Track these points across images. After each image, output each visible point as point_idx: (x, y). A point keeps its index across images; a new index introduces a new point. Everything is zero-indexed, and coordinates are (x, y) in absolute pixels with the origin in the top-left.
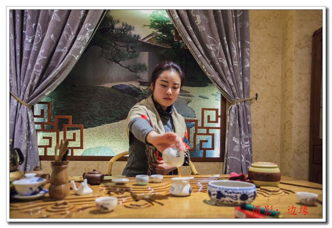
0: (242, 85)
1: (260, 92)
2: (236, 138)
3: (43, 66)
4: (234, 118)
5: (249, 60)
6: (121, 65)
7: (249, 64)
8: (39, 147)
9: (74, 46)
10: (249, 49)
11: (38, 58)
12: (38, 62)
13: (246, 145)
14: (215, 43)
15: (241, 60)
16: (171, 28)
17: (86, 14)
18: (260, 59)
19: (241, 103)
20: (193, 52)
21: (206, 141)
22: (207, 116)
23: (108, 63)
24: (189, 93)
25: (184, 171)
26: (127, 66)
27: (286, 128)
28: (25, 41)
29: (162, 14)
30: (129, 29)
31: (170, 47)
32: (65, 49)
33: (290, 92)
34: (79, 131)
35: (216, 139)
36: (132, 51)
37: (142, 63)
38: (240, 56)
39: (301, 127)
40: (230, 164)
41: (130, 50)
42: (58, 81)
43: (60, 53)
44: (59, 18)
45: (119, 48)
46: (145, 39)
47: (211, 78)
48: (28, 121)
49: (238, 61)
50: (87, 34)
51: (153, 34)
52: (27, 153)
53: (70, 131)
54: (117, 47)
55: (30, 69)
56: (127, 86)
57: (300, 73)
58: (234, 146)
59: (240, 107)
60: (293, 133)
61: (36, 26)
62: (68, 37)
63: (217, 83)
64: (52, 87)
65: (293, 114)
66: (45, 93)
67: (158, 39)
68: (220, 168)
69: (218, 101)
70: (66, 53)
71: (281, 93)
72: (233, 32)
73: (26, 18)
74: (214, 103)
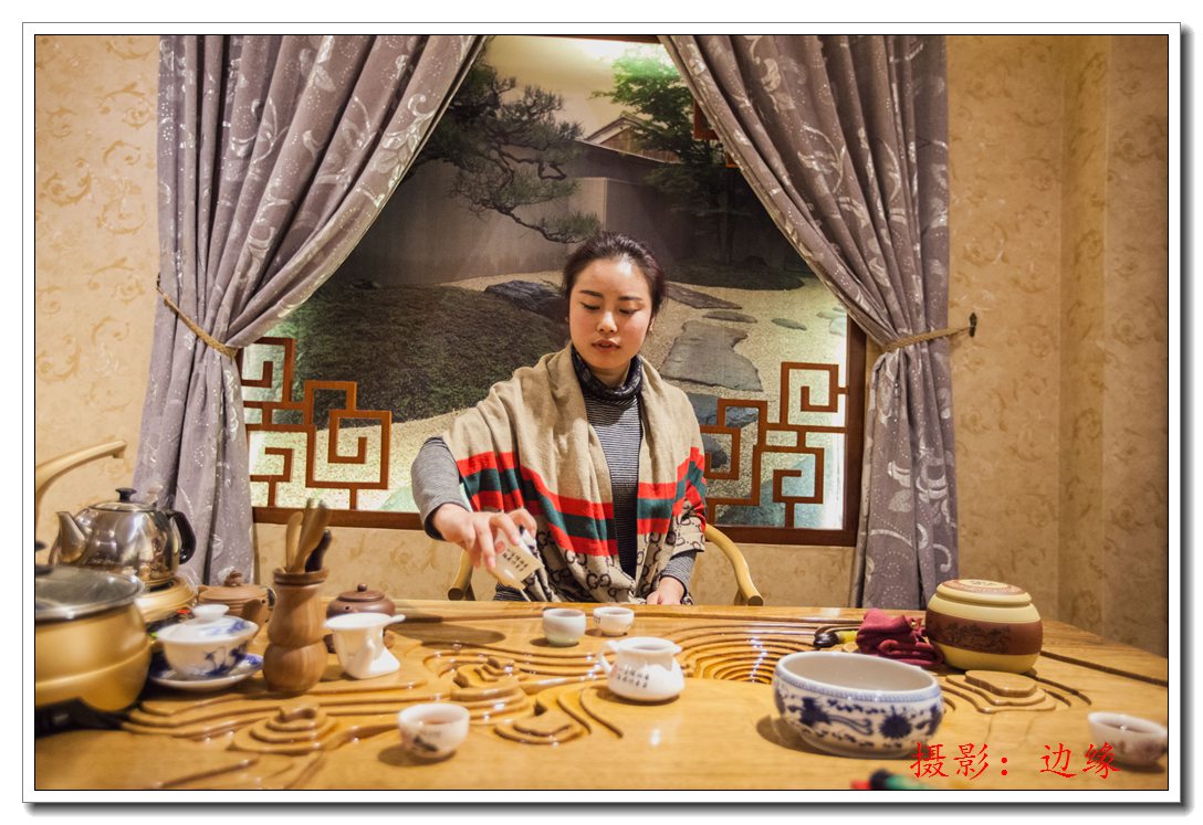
0: (921, 288)
1: (986, 309)
2: (900, 465)
3: (276, 227)
4: (894, 397)
5: (947, 204)
6: (518, 221)
7: (946, 217)
8: (254, 478)
9: (372, 166)
10: (944, 168)
11: (261, 204)
12: (264, 216)
13: (934, 489)
14: (828, 150)
15: (917, 201)
16: (682, 99)
17: (412, 67)
18: (985, 199)
19: (916, 347)
20: (753, 178)
21: (797, 474)
22: (799, 388)
23: (478, 215)
24: (739, 312)
25: (717, 572)
26: (537, 224)
27: (1082, 434)
28: (227, 154)
29: (654, 55)
30: (547, 107)
31: (677, 161)
32: (344, 173)
33: (1093, 310)
34: (379, 428)
35: (829, 466)
36: (555, 173)
37: (585, 214)
38: (916, 188)
39: (1134, 433)
40: (878, 557)
41: (549, 171)
42: (320, 274)
43: (329, 187)
44: (330, 80)
45: (513, 165)
46: (596, 135)
47: (813, 262)
48: (224, 398)
49: (907, 207)
51: (624, 119)
52: (216, 498)
53: (350, 429)
54: (507, 164)
55: (237, 238)
56: (534, 287)
57: (1130, 248)
58: (894, 495)
59: (914, 360)
60: (1104, 455)
61: (261, 107)
62: (354, 136)
63: (833, 282)
64: (300, 292)
65: (1107, 389)
66: (279, 310)
67: (637, 136)
68: (843, 565)
69: (837, 337)
70: (346, 187)
71: (1062, 312)
72: (890, 111)
73: (235, 84)
74: (824, 343)
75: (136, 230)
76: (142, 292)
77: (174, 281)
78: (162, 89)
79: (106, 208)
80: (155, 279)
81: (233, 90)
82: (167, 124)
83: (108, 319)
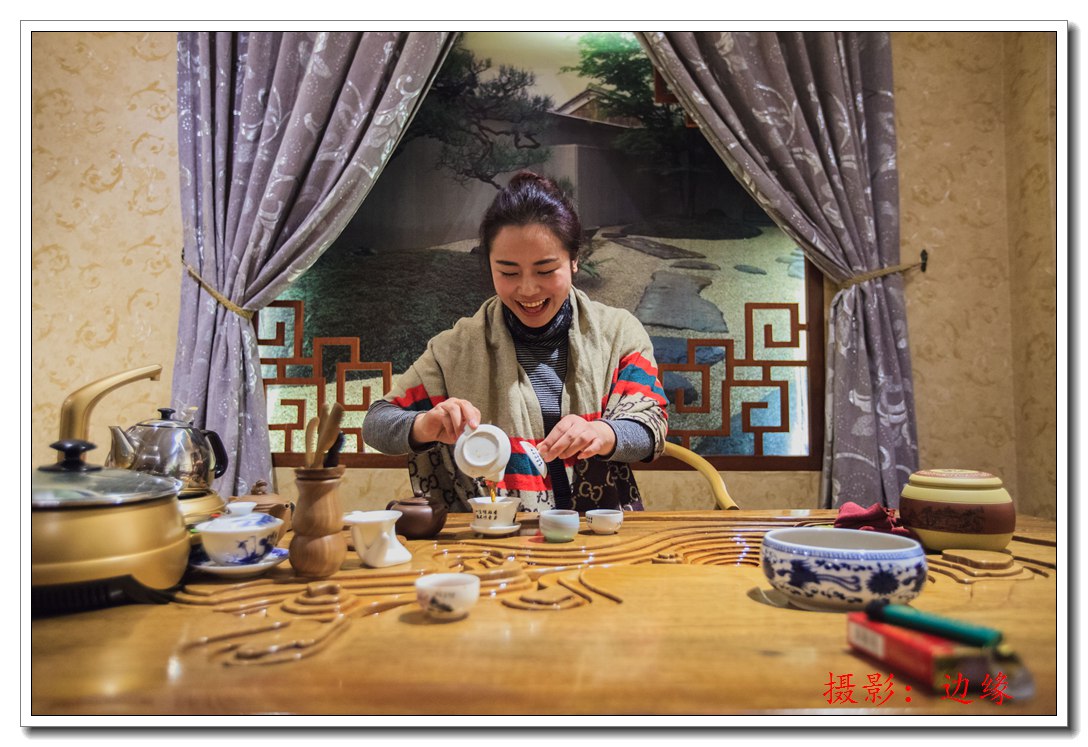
0: (873, 228)
1: (937, 246)
2: (861, 392)
3: (283, 201)
4: (852, 330)
5: (894, 148)
7: (894, 161)
8: (272, 427)
9: (366, 142)
10: (890, 115)
11: (269, 181)
12: (272, 192)
14: (780, 105)
15: (866, 148)
16: (643, 69)
17: (398, 52)
18: (931, 143)
19: (871, 283)
20: (711, 134)
21: (763, 405)
22: (763, 327)
24: (703, 260)
25: (693, 498)
27: (1035, 357)
28: (238, 138)
30: (519, 83)
31: (641, 126)
32: (341, 150)
33: (1040, 240)
35: (794, 399)
36: (530, 143)
38: (864, 136)
40: (844, 478)
41: (524, 141)
42: (323, 241)
43: (329, 163)
44: (326, 68)
45: (492, 137)
46: (565, 106)
47: (771, 209)
48: (243, 356)
49: (857, 153)
50: (402, 106)
51: (590, 90)
52: (239, 445)
53: (354, 381)
54: (486, 136)
55: (249, 213)
58: (856, 420)
59: (869, 295)
61: (266, 96)
62: (349, 117)
63: (790, 226)
64: (306, 258)
66: (289, 275)
67: (603, 105)
68: (811, 488)
69: (795, 280)
70: (343, 162)
71: (1009, 244)
72: (837, 65)
73: (243, 77)
74: (784, 285)
75: (162, 211)
76: (169, 266)
77: (197, 254)
78: (180, 85)
79: (136, 193)
80: (180, 253)
81: (241, 83)
82: (186, 115)
83: (141, 290)
